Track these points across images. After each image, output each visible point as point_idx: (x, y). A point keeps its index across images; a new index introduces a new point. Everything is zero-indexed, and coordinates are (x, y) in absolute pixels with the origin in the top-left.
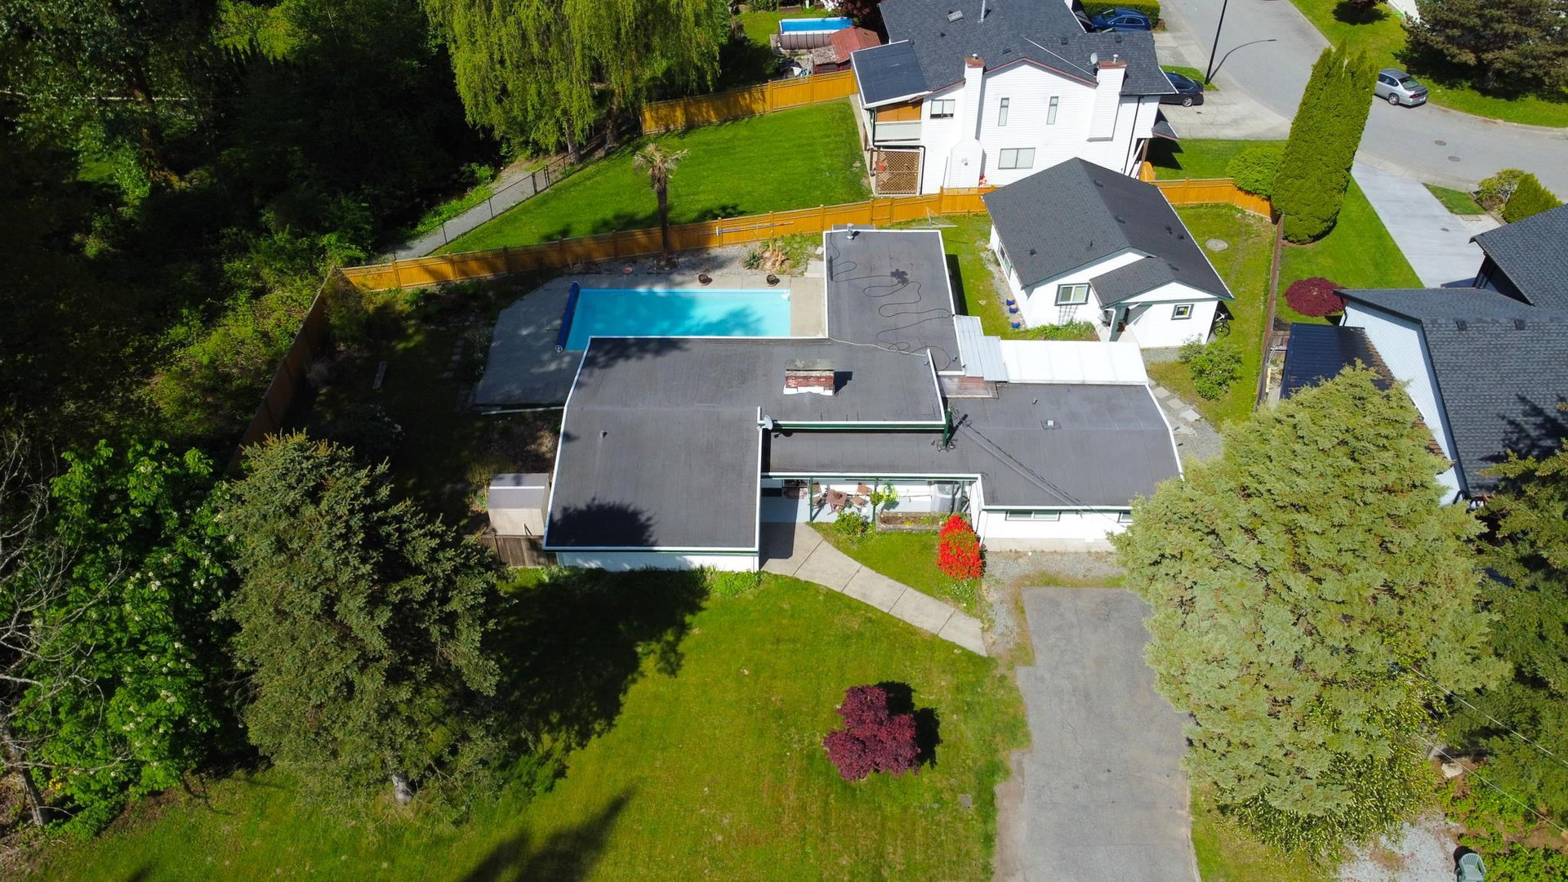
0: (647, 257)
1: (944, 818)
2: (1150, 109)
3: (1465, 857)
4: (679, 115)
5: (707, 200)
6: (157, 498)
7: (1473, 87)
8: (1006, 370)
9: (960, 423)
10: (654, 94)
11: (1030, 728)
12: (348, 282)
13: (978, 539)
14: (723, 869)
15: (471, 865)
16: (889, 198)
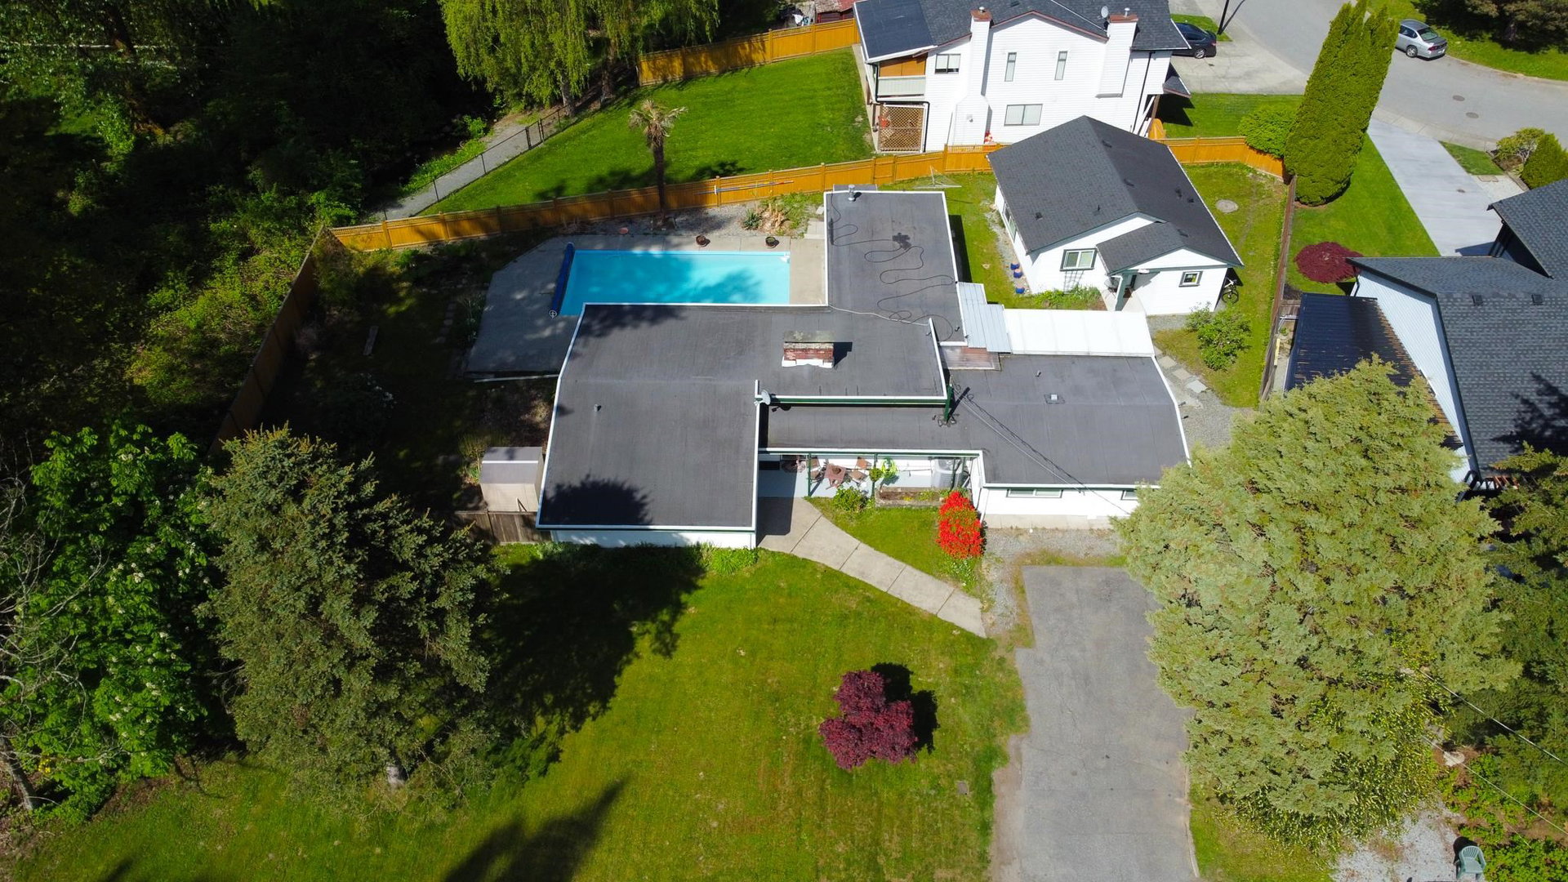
0: (644, 217)
1: (941, 804)
2: (1161, 65)
3: (1464, 849)
4: (677, 64)
5: (705, 156)
6: (139, 487)
7: (1493, 39)
8: (1009, 341)
9: (961, 398)
10: (651, 44)
11: (1029, 712)
12: (338, 244)
13: (979, 516)
14: (718, 856)
15: (465, 851)
16: (891, 155)
